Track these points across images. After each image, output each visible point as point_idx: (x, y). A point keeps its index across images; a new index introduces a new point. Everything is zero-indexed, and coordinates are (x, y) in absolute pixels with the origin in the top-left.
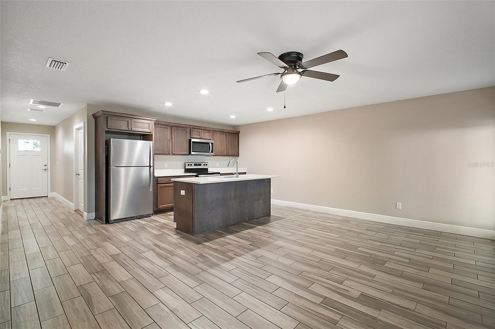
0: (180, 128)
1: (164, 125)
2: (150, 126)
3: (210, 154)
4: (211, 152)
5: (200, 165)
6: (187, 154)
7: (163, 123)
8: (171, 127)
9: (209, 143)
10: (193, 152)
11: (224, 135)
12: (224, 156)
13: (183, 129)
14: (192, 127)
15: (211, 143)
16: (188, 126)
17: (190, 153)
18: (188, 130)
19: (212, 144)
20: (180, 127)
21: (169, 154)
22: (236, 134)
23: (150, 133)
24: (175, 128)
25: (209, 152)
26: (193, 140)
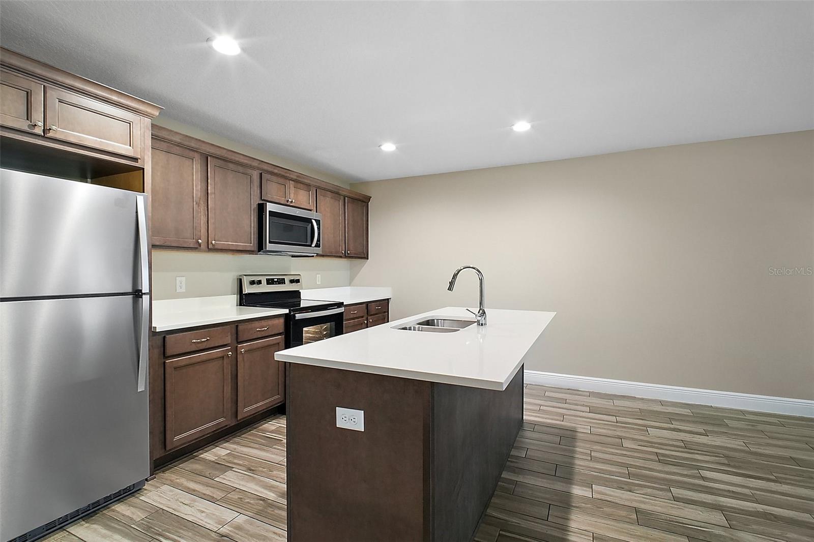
0: (231, 166)
1: (179, 145)
2: (137, 132)
3: (313, 250)
4: (315, 247)
5: (281, 281)
6: (253, 249)
7: (177, 139)
8: (206, 157)
9: (309, 221)
10: (270, 242)
11: (341, 203)
12: (341, 257)
13: (241, 169)
14: (265, 167)
15: (315, 220)
16: (255, 164)
17: (261, 247)
18: (255, 175)
19: (318, 222)
20: (231, 161)
21: (196, 248)
22: (364, 203)
23: (135, 159)
24: (220, 163)
25: (310, 246)
26: (270, 207)
